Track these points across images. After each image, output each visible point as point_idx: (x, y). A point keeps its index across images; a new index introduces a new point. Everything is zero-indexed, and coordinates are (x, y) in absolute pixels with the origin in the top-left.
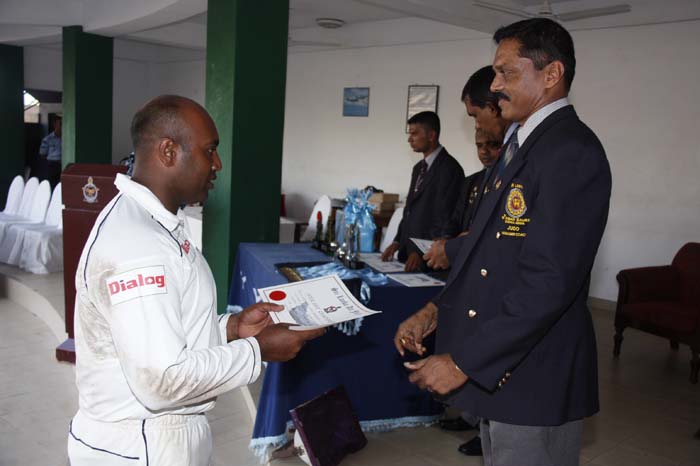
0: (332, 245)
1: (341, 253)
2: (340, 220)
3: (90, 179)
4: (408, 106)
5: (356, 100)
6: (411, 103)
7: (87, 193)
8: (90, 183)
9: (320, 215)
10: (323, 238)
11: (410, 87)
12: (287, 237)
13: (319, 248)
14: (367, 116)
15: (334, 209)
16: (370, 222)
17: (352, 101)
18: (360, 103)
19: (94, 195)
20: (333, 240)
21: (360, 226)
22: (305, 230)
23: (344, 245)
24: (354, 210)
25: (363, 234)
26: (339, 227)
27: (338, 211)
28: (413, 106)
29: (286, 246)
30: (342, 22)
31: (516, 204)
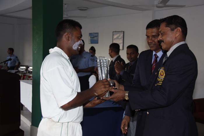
5: (94, 38)
6: (114, 38)
11: (113, 32)
17: (92, 38)
18: (95, 38)
28: (115, 39)
30: (87, 8)
31: (162, 74)
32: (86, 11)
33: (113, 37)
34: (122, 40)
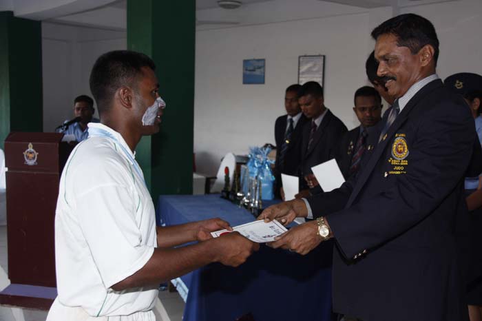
0: (239, 194)
1: (246, 201)
2: (245, 174)
3: (30, 145)
4: (299, 74)
5: (254, 70)
6: (301, 71)
7: (28, 157)
8: (31, 148)
9: (227, 170)
10: (230, 189)
11: (300, 57)
12: (199, 189)
13: (227, 198)
14: (263, 83)
15: (238, 165)
16: (270, 174)
17: (250, 70)
18: (258, 72)
19: (34, 158)
20: (239, 191)
21: (261, 178)
22: (213, 183)
23: (249, 194)
24: (256, 164)
25: (264, 185)
26: (243, 180)
27: (243, 166)
28: (303, 73)
29: (198, 197)
30: (239, 2)
31: (400, 150)
32: (237, 9)
33: (299, 69)
34: (321, 76)
